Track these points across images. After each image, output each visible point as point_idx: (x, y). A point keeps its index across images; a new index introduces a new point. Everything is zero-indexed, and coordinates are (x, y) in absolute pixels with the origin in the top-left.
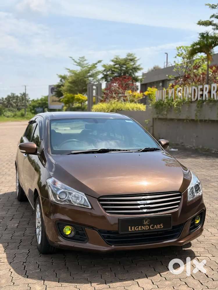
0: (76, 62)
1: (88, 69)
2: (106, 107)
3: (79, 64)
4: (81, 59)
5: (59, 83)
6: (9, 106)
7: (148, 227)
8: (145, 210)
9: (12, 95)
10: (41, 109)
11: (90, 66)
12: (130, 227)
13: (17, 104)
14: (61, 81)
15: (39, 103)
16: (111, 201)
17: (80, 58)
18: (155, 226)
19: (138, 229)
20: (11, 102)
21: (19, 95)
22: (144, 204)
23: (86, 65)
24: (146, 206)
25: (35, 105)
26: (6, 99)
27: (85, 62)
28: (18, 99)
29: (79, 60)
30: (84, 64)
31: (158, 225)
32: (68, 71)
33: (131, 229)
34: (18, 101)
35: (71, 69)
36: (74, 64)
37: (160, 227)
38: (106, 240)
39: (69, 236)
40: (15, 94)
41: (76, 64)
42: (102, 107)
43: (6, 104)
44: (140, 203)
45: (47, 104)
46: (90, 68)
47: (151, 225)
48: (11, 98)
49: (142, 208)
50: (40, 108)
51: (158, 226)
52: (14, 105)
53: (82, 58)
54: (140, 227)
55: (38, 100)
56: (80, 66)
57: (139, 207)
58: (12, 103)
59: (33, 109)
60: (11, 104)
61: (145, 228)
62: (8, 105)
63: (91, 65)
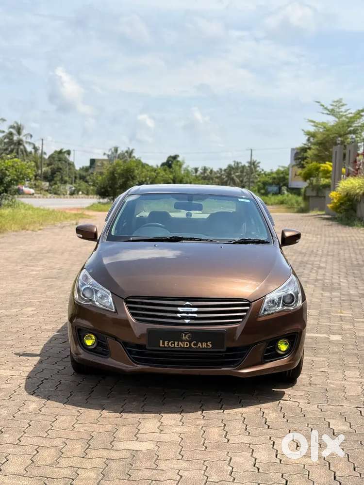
0: (326, 109)
1: (347, 120)
2: (359, 185)
3: (332, 112)
4: (335, 104)
5: (305, 144)
6: (228, 183)
7: (188, 343)
8: (187, 321)
9: (236, 165)
10: (275, 188)
11: (351, 115)
12: (161, 341)
13: (241, 179)
14: (308, 140)
15: (274, 178)
16: (142, 303)
17: (334, 102)
18: (200, 343)
19: (173, 345)
20: (233, 176)
21: (247, 165)
22: (187, 313)
23: (345, 114)
24: (190, 315)
25: (267, 181)
26: (225, 170)
27: (343, 109)
28: (245, 171)
29: (332, 105)
30: (341, 112)
31: (203, 343)
32: (313, 124)
33: (163, 344)
34: (245, 174)
35: (317, 121)
36: (323, 113)
37: (207, 345)
38: (132, 356)
39: (90, 348)
40: (240, 163)
41: (326, 112)
42: (351, 185)
43: (224, 179)
44: (182, 310)
45: (287, 179)
46: (351, 118)
47: (193, 342)
48: (233, 168)
49: (183, 318)
50: (274, 185)
51: (204, 345)
52: (237, 180)
53: (337, 101)
54: (176, 343)
55: (272, 173)
56: (333, 115)
57: (179, 315)
58: (235, 178)
59: (264, 188)
60: (233, 179)
61: (184, 345)
62: (228, 180)
63: (354, 114)
